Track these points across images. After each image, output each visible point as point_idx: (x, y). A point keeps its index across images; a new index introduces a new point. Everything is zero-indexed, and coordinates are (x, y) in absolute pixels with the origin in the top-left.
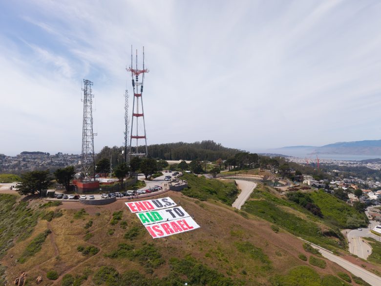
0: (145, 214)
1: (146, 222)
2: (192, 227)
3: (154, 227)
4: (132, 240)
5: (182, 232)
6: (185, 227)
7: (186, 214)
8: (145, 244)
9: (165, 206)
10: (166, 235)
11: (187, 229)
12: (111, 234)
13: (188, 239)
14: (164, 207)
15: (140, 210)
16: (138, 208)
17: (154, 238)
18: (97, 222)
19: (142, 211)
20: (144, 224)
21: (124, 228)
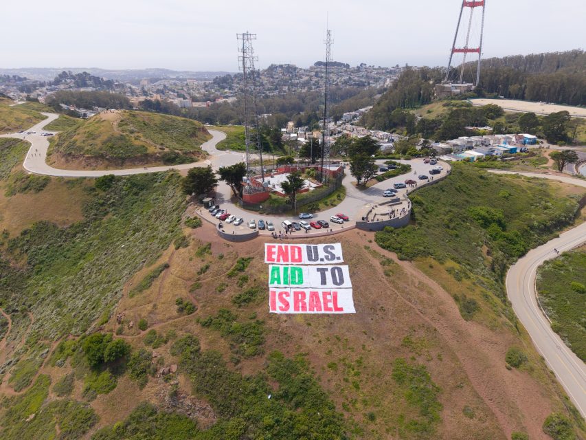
0: (282, 268)
1: (276, 282)
2: (341, 309)
3: (281, 294)
4: (240, 306)
5: (319, 312)
6: (331, 305)
7: (348, 282)
8: (251, 319)
9: (322, 260)
10: (291, 311)
11: (330, 309)
12: (220, 291)
13: (321, 326)
14: (319, 262)
15: (279, 260)
16: (279, 256)
17: (271, 311)
18: (214, 268)
19: (282, 262)
20: (270, 286)
21: (241, 286)
